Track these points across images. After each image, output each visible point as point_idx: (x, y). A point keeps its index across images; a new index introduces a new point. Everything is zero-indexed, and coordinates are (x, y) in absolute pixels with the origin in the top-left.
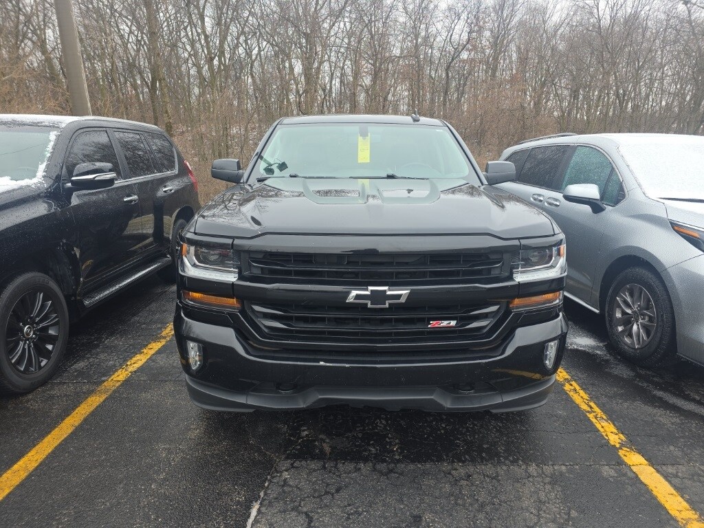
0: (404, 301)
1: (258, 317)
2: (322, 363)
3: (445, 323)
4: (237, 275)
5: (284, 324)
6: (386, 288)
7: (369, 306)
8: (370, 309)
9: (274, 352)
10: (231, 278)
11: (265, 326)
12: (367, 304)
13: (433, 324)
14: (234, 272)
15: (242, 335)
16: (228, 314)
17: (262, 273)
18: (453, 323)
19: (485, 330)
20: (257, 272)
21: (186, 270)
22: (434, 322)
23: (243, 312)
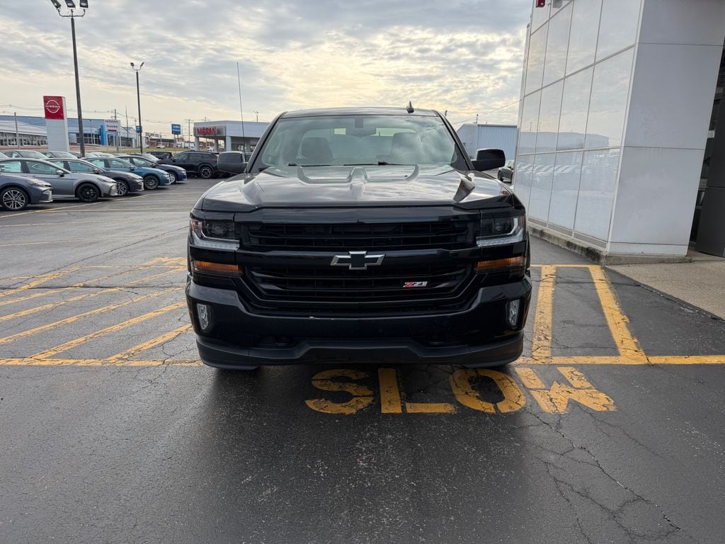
0: (380, 264)
1: (257, 282)
2: (311, 317)
3: (417, 284)
4: (238, 246)
5: (278, 287)
6: (364, 252)
7: (350, 268)
8: (352, 270)
9: (272, 310)
10: (233, 247)
11: (263, 289)
12: (348, 267)
13: (408, 284)
14: (237, 243)
15: (244, 297)
16: (232, 278)
17: (260, 243)
18: (425, 284)
19: (453, 291)
20: (255, 242)
21: (195, 243)
22: (408, 283)
23: (244, 276)
